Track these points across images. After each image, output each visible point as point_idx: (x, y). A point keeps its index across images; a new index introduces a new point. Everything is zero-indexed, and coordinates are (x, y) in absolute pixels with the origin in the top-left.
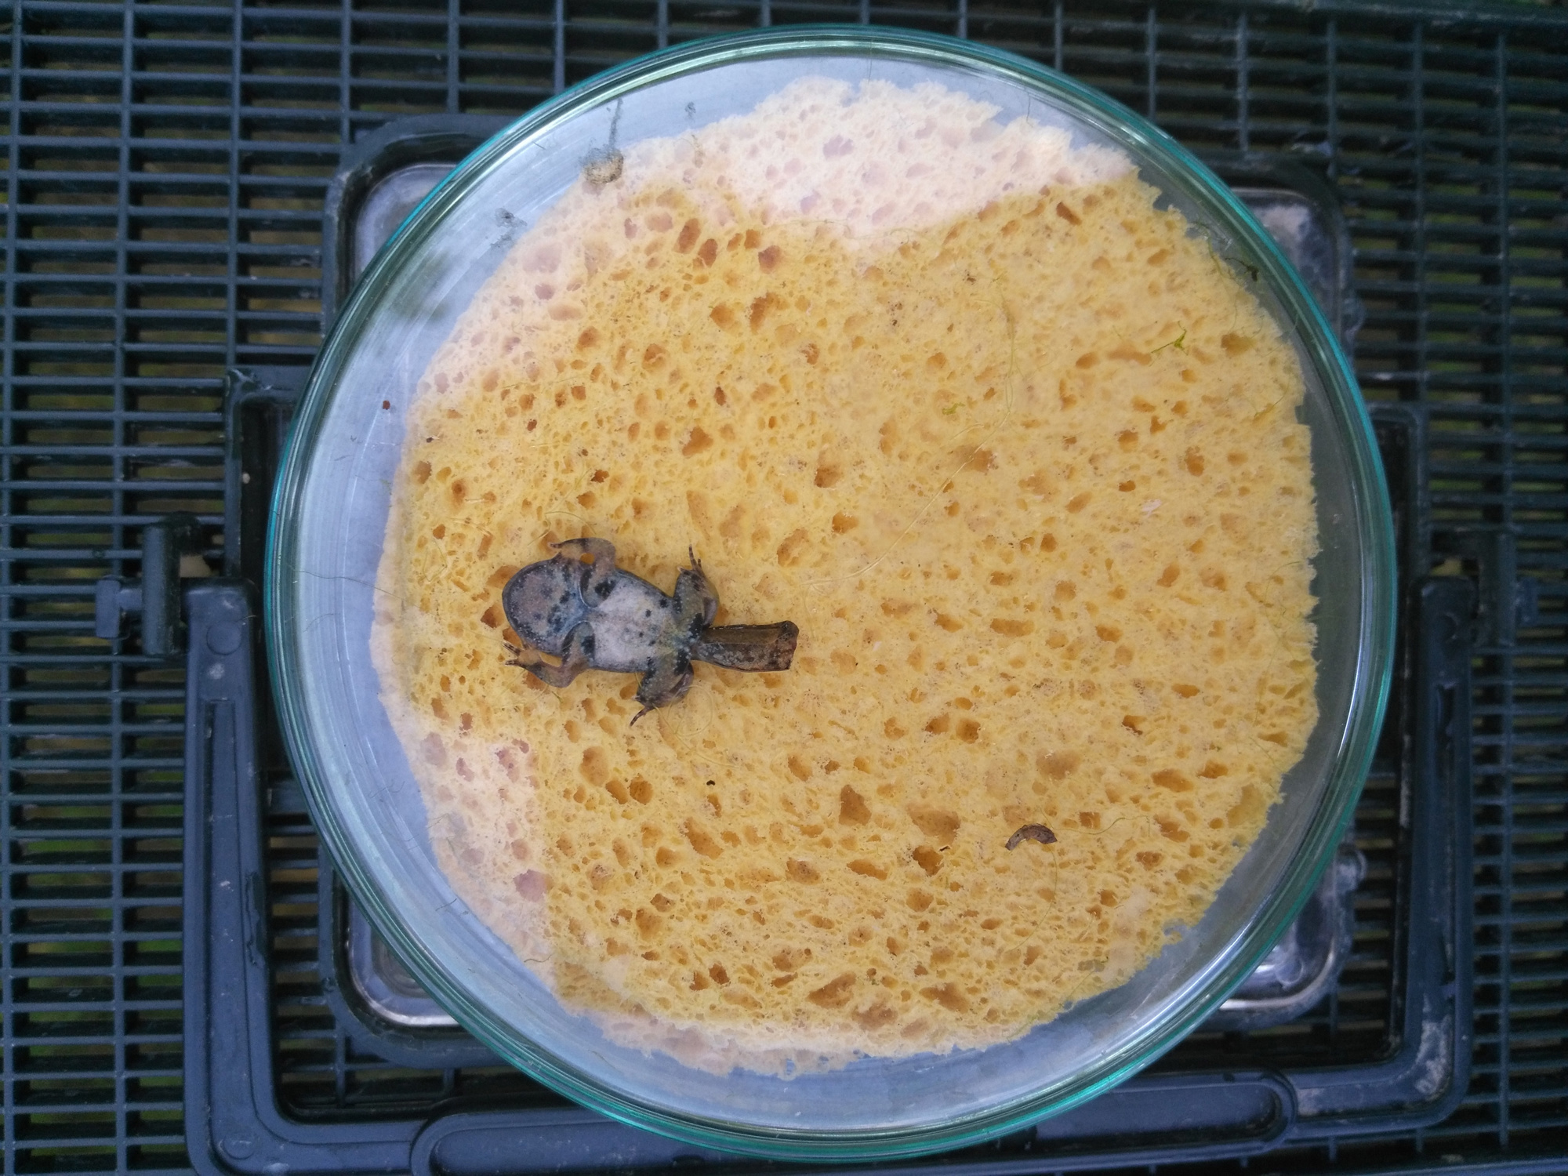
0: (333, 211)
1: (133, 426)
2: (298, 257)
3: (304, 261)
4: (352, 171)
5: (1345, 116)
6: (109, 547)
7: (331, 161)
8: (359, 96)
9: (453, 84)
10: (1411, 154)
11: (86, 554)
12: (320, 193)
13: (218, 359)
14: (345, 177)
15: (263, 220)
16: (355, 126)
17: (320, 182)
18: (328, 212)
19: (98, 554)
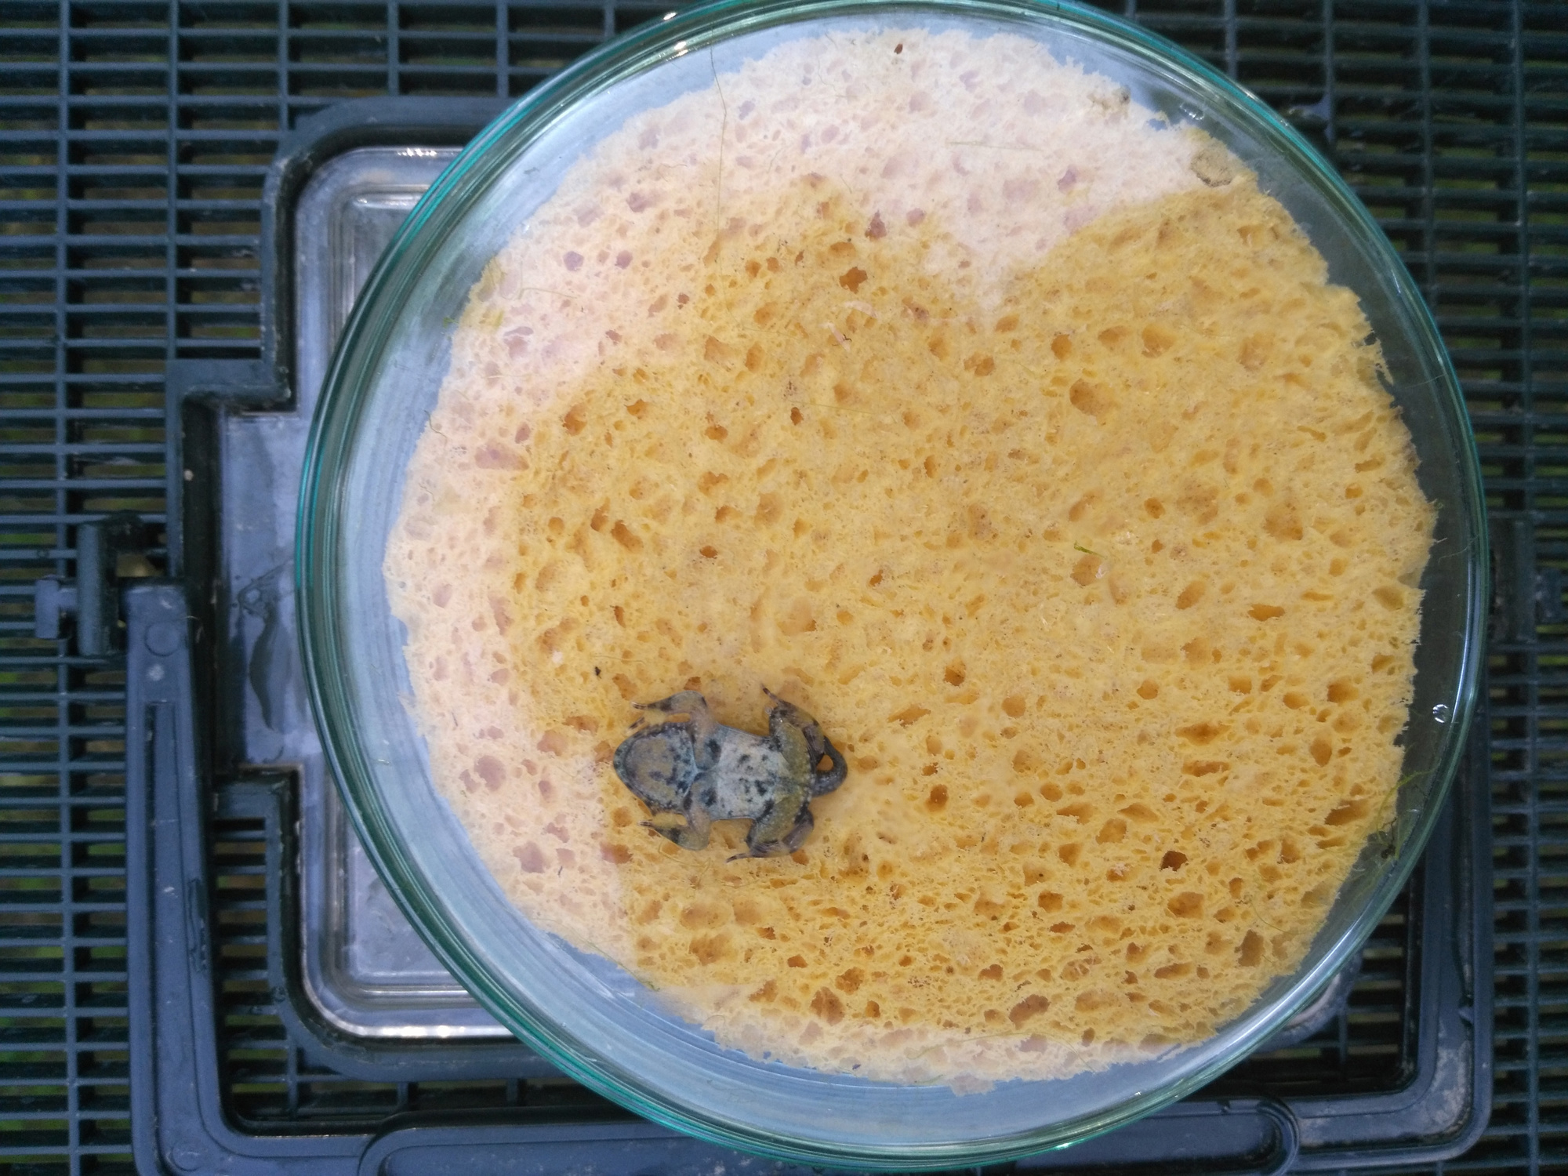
0: (271, 198)
1: (77, 424)
2: (239, 248)
3: (245, 252)
4: (290, 157)
5: (1343, 76)
6: (53, 547)
7: (269, 148)
8: (298, 83)
9: (394, 67)
10: (1418, 115)
11: (30, 554)
12: (257, 182)
13: (159, 353)
14: (282, 164)
15: (203, 211)
16: (294, 112)
17: (261, 169)
18: (266, 201)
19: (42, 554)
